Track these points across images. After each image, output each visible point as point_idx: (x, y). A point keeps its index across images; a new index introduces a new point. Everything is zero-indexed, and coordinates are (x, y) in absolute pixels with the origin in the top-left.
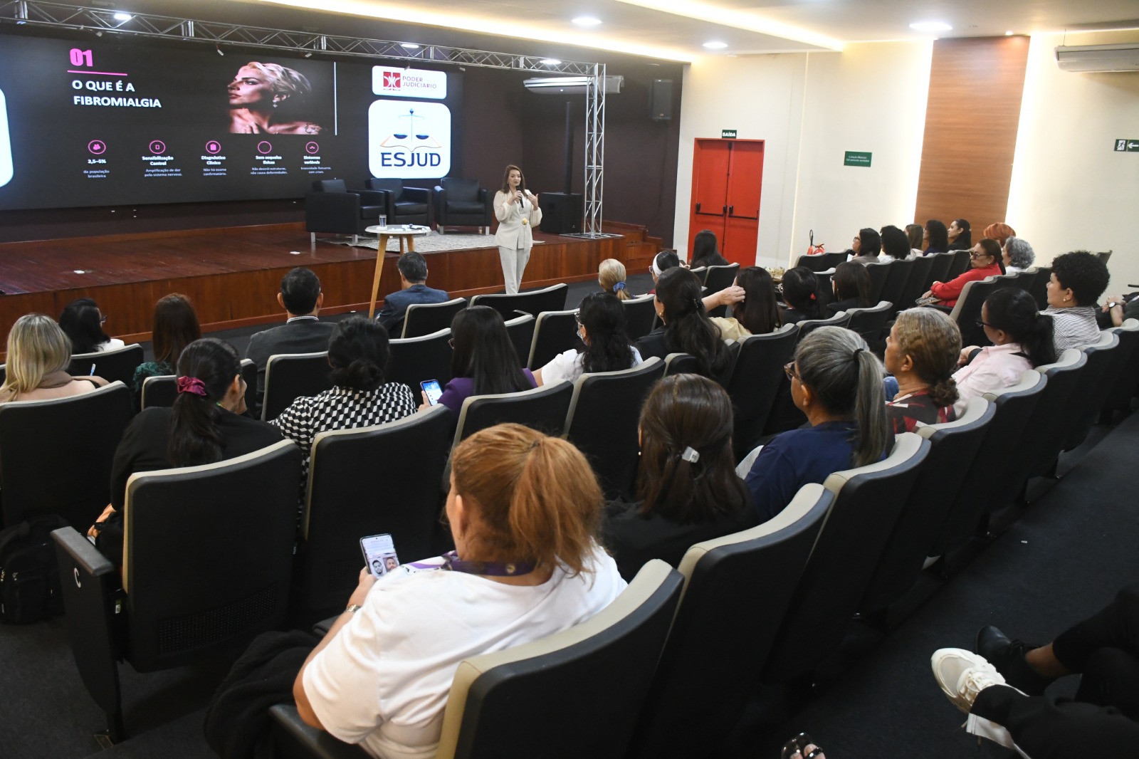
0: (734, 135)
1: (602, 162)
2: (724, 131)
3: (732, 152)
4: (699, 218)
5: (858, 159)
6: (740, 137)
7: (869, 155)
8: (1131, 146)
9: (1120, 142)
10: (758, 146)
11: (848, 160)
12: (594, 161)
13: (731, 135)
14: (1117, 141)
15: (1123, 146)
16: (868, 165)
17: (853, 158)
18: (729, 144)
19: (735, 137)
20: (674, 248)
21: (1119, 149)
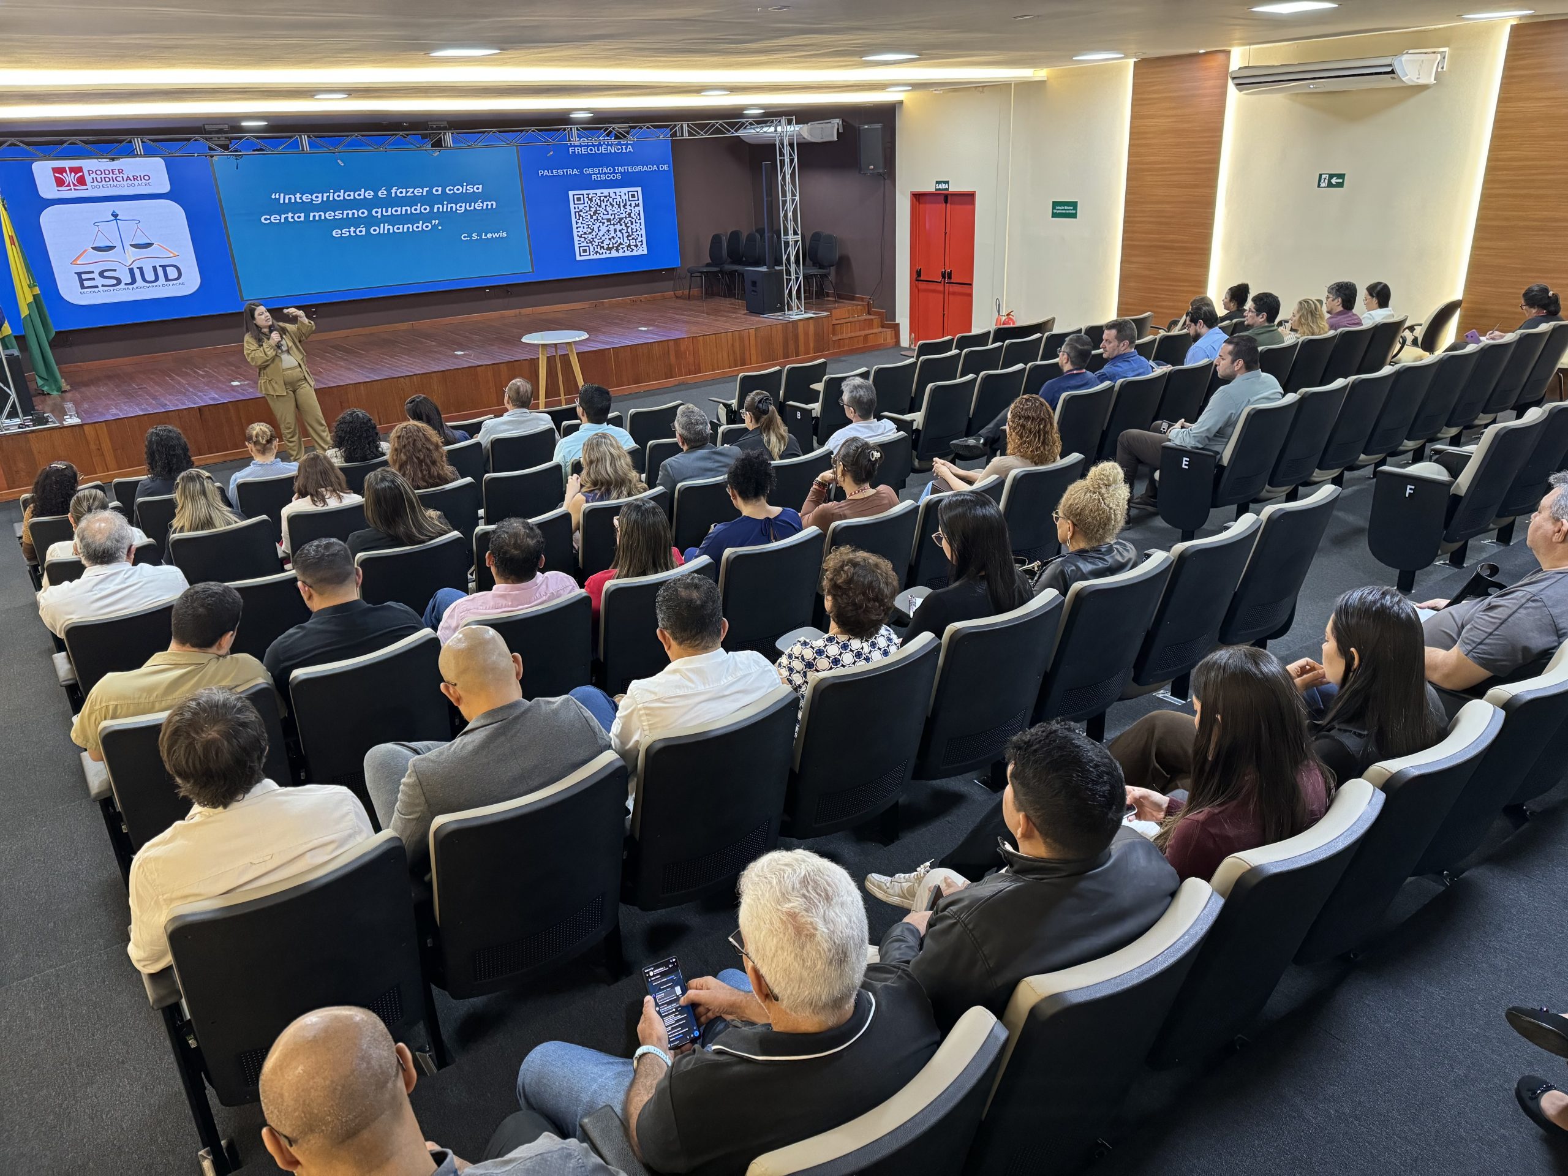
0: (947, 186)
1: (799, 232)
2: (938, 182)
3: (948, 205)
4: (922, 285)
5: (1065, 210)
6: (952, 189)
7: (1074, 205)
8: (1334, 181)
9: (1323, 176)
10: (969, 197)
11: (1055, 211)
12: (791, 232)
13: (945, 186)
14: (1320, 175)
15: (1326, 181)
16: (1074, 216)
17: (1060, 209)
18: (945, 197)
19: (947, 189)
20: (897, 322)
21: (1323, 185)
